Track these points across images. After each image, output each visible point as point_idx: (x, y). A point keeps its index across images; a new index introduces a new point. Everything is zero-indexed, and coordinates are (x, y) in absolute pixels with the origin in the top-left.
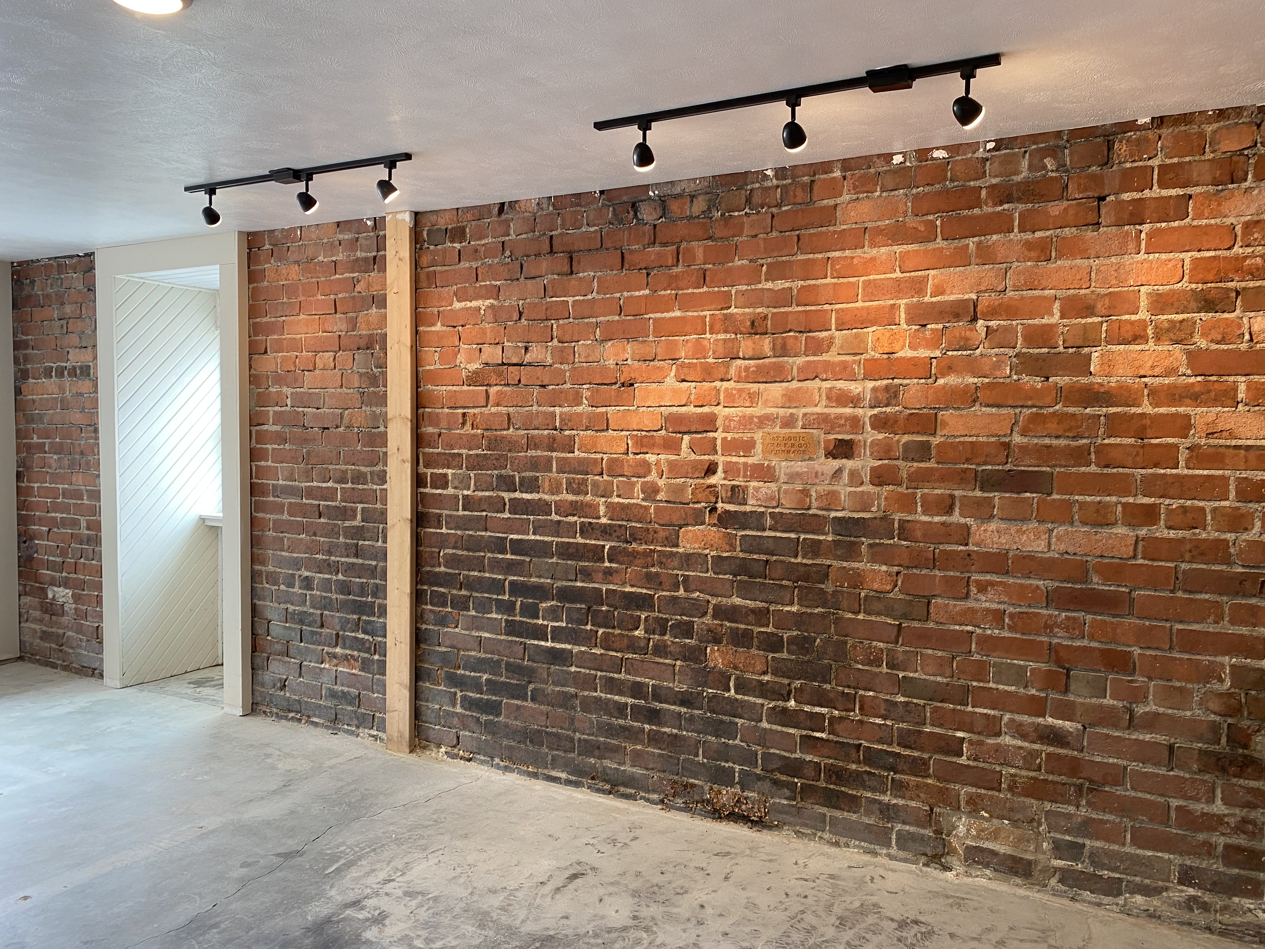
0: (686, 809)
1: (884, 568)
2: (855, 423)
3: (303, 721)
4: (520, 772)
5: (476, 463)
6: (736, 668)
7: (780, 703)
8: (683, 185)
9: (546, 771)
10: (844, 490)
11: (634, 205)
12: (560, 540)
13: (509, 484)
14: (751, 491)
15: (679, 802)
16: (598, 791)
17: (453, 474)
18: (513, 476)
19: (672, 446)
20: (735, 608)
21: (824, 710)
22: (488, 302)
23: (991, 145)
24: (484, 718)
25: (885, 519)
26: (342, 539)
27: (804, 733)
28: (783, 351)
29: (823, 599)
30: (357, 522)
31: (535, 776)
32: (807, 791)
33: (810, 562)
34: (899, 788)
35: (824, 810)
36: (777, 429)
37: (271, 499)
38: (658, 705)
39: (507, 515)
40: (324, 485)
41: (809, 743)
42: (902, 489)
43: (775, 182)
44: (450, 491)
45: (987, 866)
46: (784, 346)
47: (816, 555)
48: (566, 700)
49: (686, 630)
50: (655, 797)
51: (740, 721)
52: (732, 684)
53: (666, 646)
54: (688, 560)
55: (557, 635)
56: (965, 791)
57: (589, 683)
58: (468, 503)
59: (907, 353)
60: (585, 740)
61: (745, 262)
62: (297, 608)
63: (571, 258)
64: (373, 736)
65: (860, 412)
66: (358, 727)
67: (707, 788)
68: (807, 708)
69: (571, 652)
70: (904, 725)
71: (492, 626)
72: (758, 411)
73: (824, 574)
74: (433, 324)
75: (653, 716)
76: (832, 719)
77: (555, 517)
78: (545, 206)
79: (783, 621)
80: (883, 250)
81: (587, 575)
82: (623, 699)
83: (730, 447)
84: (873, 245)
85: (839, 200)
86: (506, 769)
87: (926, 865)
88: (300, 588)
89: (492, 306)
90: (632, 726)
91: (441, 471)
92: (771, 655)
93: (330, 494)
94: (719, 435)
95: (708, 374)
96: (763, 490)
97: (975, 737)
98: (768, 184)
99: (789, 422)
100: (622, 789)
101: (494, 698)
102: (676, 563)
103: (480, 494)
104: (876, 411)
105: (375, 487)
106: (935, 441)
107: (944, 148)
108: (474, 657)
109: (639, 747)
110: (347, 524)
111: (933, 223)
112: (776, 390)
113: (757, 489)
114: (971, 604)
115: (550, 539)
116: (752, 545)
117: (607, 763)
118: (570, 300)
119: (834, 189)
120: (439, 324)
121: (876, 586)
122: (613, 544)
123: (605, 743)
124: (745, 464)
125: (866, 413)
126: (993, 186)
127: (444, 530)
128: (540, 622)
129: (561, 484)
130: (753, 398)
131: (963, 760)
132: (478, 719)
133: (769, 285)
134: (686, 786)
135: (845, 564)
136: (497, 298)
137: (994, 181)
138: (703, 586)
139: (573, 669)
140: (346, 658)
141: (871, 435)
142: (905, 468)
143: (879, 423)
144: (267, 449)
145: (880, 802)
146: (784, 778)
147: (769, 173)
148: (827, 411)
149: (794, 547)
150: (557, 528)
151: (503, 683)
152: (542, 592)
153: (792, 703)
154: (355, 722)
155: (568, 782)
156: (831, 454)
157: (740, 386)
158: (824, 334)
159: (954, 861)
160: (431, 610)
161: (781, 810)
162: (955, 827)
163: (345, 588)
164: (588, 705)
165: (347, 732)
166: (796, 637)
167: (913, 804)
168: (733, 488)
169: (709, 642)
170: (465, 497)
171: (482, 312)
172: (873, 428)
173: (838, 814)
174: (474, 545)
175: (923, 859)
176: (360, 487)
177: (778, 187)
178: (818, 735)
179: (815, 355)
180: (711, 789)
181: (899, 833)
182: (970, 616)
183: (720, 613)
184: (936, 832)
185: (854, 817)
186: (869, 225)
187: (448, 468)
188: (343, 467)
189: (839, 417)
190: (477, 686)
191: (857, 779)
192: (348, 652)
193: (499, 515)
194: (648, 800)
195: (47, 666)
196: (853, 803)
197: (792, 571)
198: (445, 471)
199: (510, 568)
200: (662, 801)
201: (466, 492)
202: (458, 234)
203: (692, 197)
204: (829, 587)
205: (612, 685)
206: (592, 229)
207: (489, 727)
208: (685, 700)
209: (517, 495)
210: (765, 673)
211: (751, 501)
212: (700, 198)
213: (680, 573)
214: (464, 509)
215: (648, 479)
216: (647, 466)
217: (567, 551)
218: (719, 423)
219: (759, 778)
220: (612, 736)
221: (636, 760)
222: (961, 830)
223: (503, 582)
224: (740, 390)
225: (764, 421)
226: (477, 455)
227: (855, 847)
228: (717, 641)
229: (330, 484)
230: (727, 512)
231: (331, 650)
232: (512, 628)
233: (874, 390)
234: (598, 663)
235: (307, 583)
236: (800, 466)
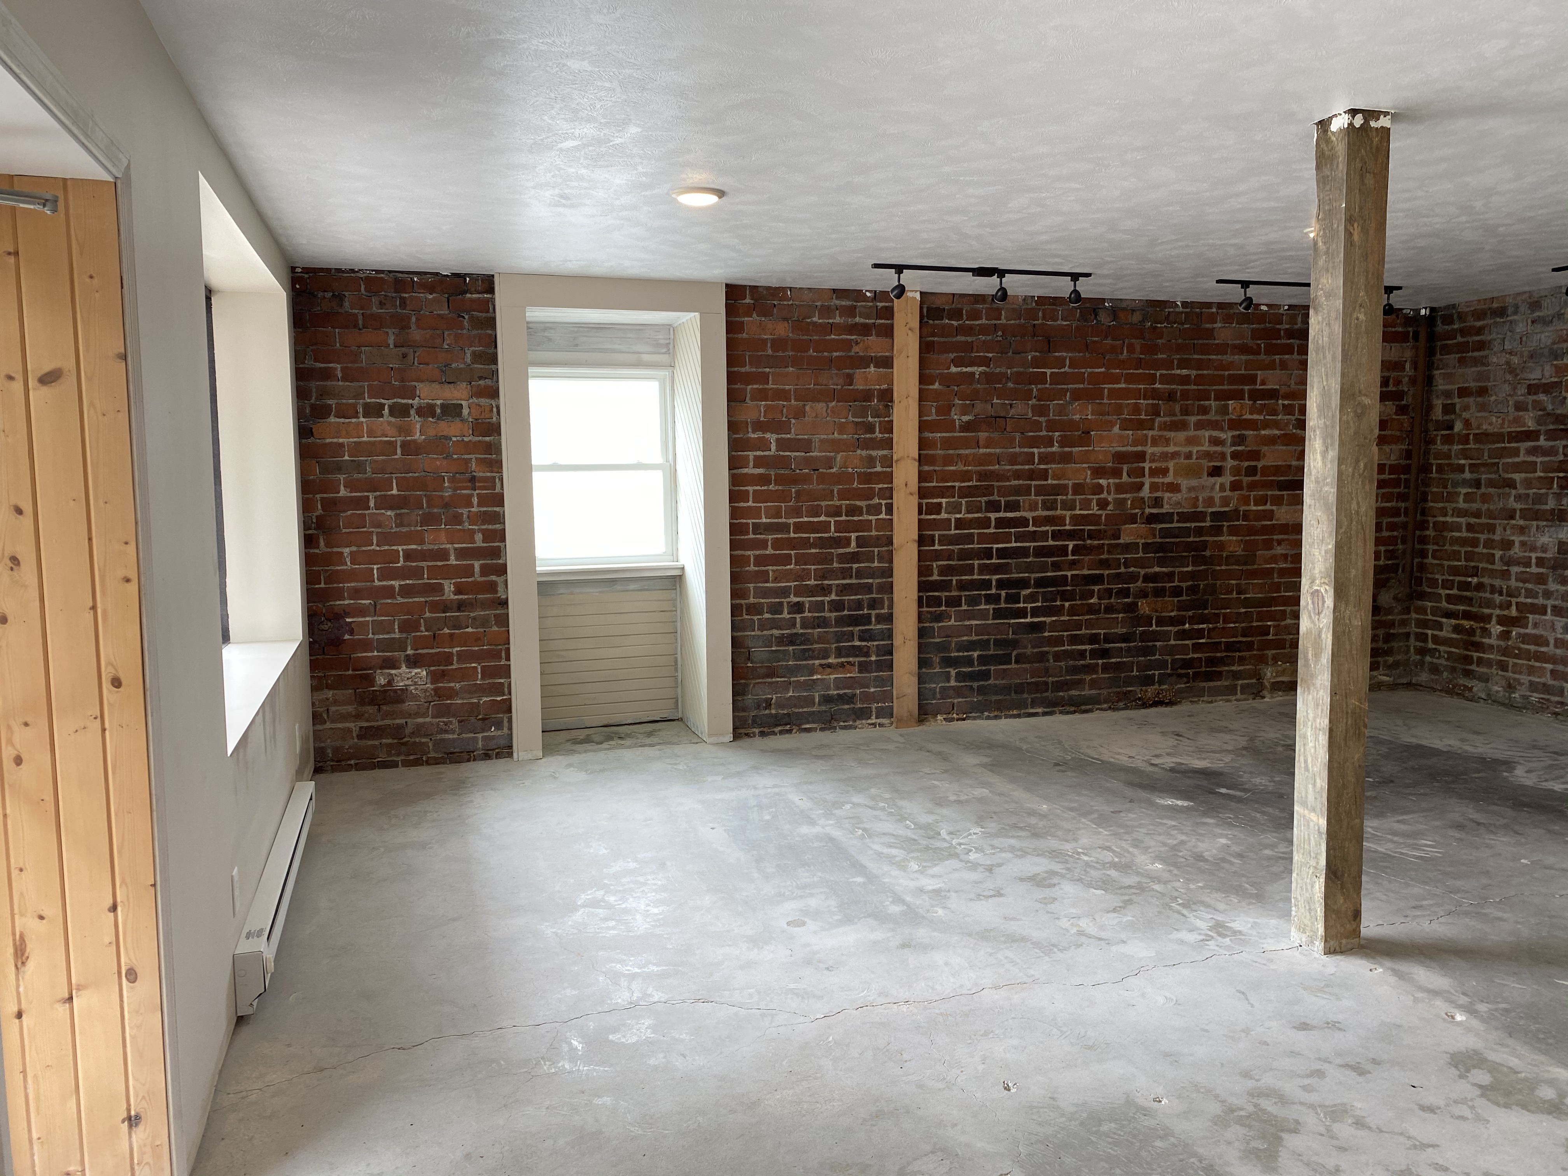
0: (1126, 708)
1: (1234, 538)
2: (1223, 456)
3: (794, 731)
4: (1006, 717)
5: (965, 493)
6: (1156, 611)
7: (1181, 627)
8: (1128, 303)
9: (1027, 711)
10: (1217, 496)
11: (1094, 310)
12: (1036, 544)
13: (994, 506)
14: (1165, 500)
15: (1121, 704)
16: (1068, 713)
17: (946, 502)
18: (1000, 501)
19: (1117, 473)
20: (1156, 573)
21: (1205, 626)
22: (981, 369)
23: (1286, 307)
24: (975, 685)
25: (1236, 511)
26: (835, 565)
27: (1194, 641)
28: (1186, 412)
29: (1204, 561)
30: (853, 547)
31: (1019, 716)
32: (1196, 676)
33: (1198, 539)
34: (1242, 660)
35: (1204, 684)
36: (1182, 460)
37: (752, 536)
38: (1107, 646)
39: (992, 530)
40: (816, 519)
41: (1197, 647)
42: (1244, 492)
43: (1181, 309)
44: (944, 515)
45: (1280, 690)
46: (1187, 410)
47: (1201, 535)
48: (1042, 657)
49: (1125, 593)
50: (1105, 706)
51: (1158, 644)
52: (1154, 622)
53: (1113, 606)
54: (1128, 548)
55: (1035, 612)
56: (1270, 653)
57: (1059, 641)
58: (960, 524)
59: (1248, 416)
60: (1057, 681)
61: (1164, 356)
62: (785, 632)
63: (1049, 341)
64: (872, 724)
65: (1225, 449)
66: (855, 721)
67: (1138, 691)
68: (1196, 627)
69: (1045, 622)
70: (1243, 625)
71: (983, 615)
72: (1171, 449)
73: (1204, 546)
74: (933, 384)
75: (1105, 653)
76: (1209, 629)
77: (1031, 528)
78: (1029, 302)
79: (1183, 577)
80: (1236, 357)
81: (1056, 566)
82: (1083, 647)
83: (1154, 472)
84: (1233, 354)
85: (1215, 325)
86: (996, 717)
87: (1254, 699)
88: (788, 613)
89: (985, 373)
90: (1090, 664)
91: (935, 501)
92: (1176, 599)
93: (825, 527)
94: (1147, 466)
95: (1141, 425)
96: (1174, 499)
97: (1276, 623)
98: (1177, 310)
99: (1189, 456)
100: (1083, 707)
101: (984, 668)
102: (1119, 551)
103: (970, 516)
104: (1234, 448)
105: (870, 518)
106: (1260, 465)
107: (1266, 305)
108: (967, 641)
109: (1094, 676)
110: (841, 551)
111: (1259, 345)
112: (1181, 436)
113: (1170, 498)
114: (1273, 552)
115: (1028, 544)
116: (1165, 533)
117: (1073, 693)
118: (1049, 371)
119: (1212, 319)
120: (937, 384)
121: (1231, 549)
122: (1075, 543)
123: (1071, 680)
124: (1163, 483)
125: (1229, 450)
126: (1287, 329)
127: (937, 547)
128: (1021, 605)
129: (1038, 504)
130: (1167, 441)
131: (1270, 637)
132: (971, 687)
133: (1178, 372)
134: (1125, 694)
135: (1216, 539)
136: (988, 366)
137: (1287, 326)
138: (1137, 563)
139: (1046, 634)
140: (842, 665)
141: (1230, 463)
142: (1246, 480)
143: (1235, 456)
144: (747, 491)
145: (1232, 671)
146: (1183, 671)
147: (1179, 303)
148: (1208, 449)
149: (1187, 532)
150: (1033, 536)
151: (992, 655)
152: (1023, 583)
153: (1187, 625)
154: (853, 717)
155: (1045, 714)
156: (1211, 475)
157: (1160, 433)
158: (1207, 403)
159: (1265, 692)
160: (928, 612)
161: (1180, 691)
162: (1265, 675)
163: (837, 606)
164: (1058, 657)
165: (843, 728)
166: (1191, 585)
167: (1248, 667)
168: (1156, 498)
169: (1139, 598)
170: (957, 520)
171: (977, 376)
172: (1232, 458)
173: (1212, 684)
174: (965, 555)
175: (1252, 696)
176: (855, 518)
177: (1182, 312)
178: (1201, 641)
179: (1203, 415)
180: (1141, 690)
181: (1242, 686)
182: (1274, 559)
183: (1147, 578)
184: (1258, 680)
185: (1219, 683)
186: (1230, 342)
187: (943, 498)
188: (838, 503)
189: (1215, 452)
190: (969, 662)
191: (1222, 661)
192: (843, 660)
193: (985, 531)
194: (1101, 709)
195: (374, 769)
196: (1218, 676)
197: (1189, 547)
198: (939, 500)
199: (997, 569)
200: (1110, 708)
201: (958, 516)
202: (956, 314)
203: (1133, 311)
204: (1208, 553)
205: (1074, 640)
206: (1065, 323)
207: (981, 690)
208: (1125, 638)
209: (1001, 515)
210: (1173, 611)
211: (1166, 506)
212: (1138, 313)
213: (1121, 556)
214: (956, 529)
215: (1102, 496)
216: (1101, 486)
217: (1040, 552)
218: (1148, 457)
219: (1170, 675)
220: (1076, 674)
221: (1093, 684)
222: (1269, 674)
223: (990, 581)
224: (1161, 436)
225: (1175, 455)
226: (969, 486)
227: (1221, 700)
228: (1145, 596)
229: (823, 518)
230: (1151, 514)
231: (823, 662)
232: (999, 614)
233: (1233, 437)
234: (1066, 626)
235: (798, 608)
236: (1194, 482)
